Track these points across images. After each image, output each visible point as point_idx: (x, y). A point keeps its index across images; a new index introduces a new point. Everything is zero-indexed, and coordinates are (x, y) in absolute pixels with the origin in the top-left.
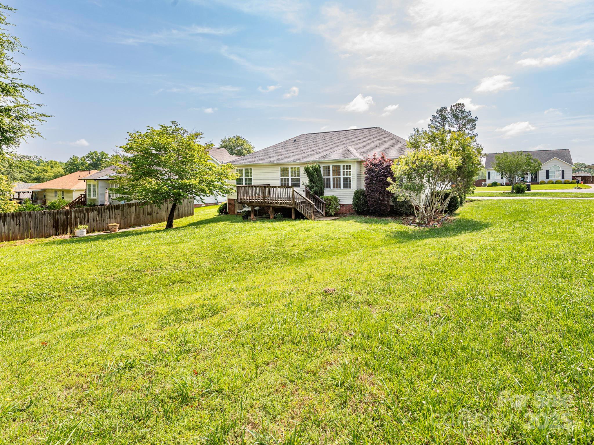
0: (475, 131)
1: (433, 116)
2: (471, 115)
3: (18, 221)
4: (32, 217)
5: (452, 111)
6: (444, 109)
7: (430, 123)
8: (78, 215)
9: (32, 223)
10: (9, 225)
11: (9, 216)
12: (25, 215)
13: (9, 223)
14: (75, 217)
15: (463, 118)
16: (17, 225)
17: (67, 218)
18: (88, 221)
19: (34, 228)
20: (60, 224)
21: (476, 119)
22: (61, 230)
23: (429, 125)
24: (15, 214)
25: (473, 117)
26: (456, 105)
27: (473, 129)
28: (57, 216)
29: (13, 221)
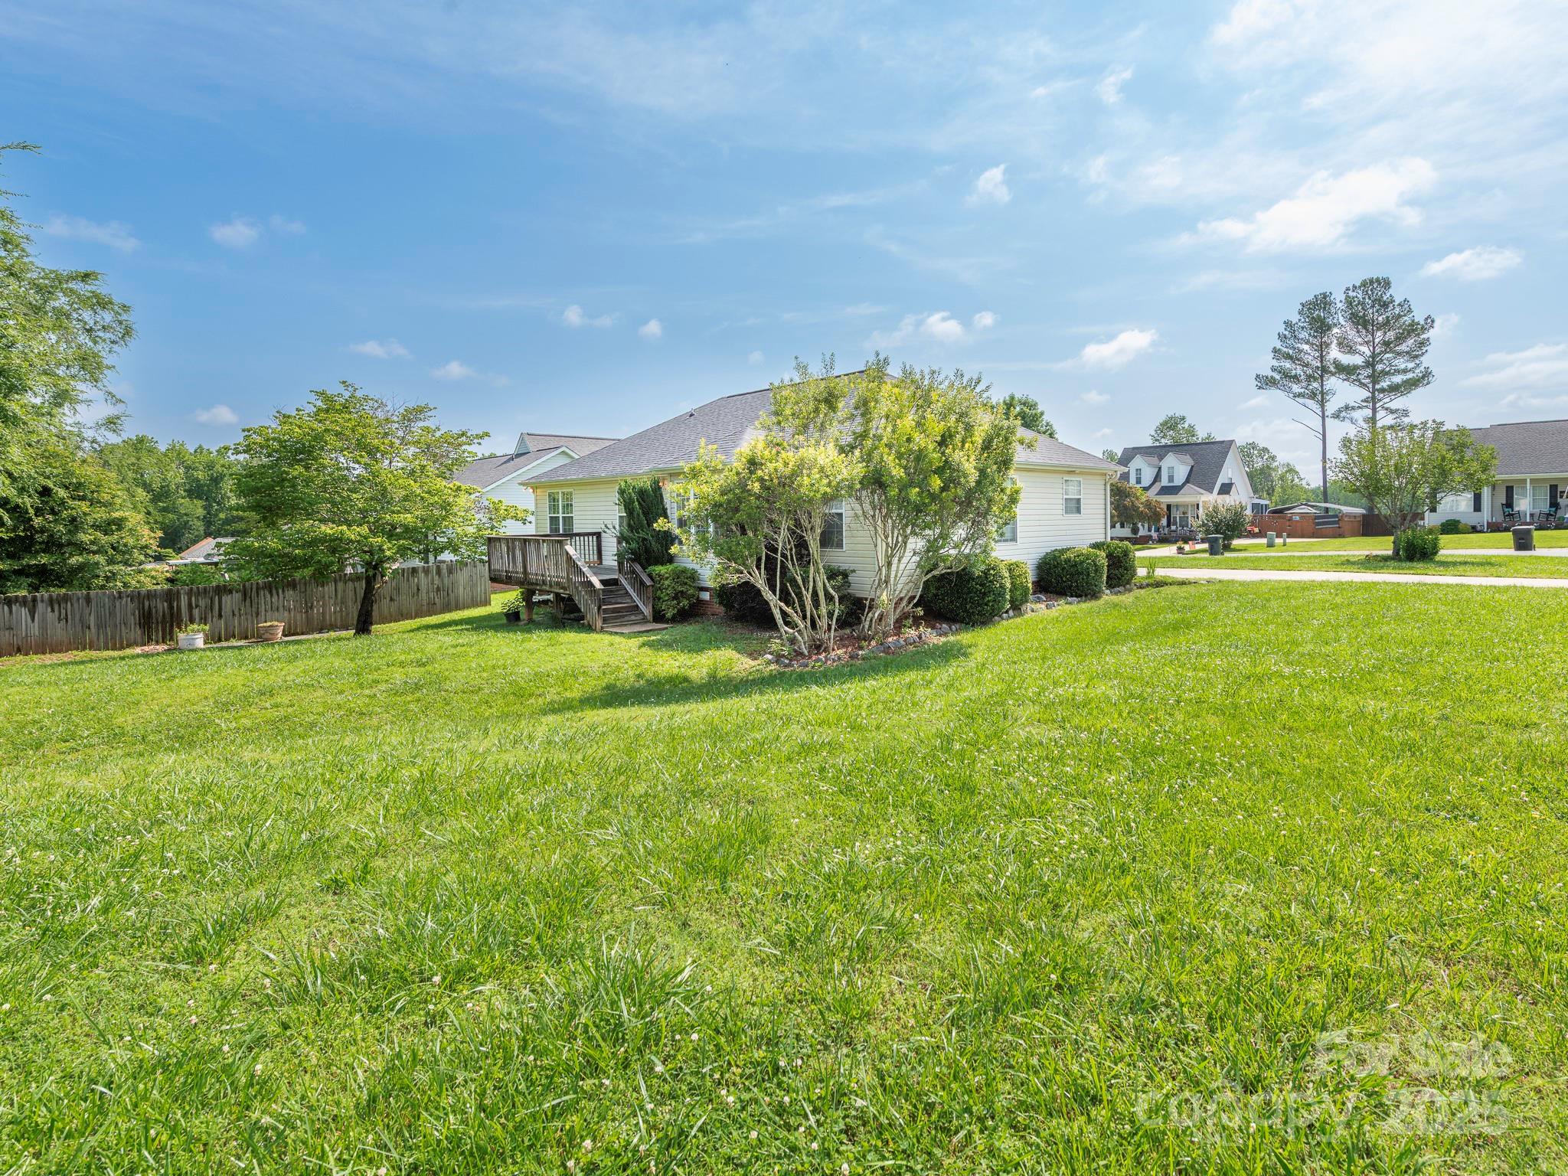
0: (1426, 361)
1: (1288, 324)
2: (1410, 311)
3: (63, 611)
4: (94, 603)
5: (1349, 302)
6: (1323, 301)
7: (1278, 345)
8: (197, 600)
9: (92, 618)
10: (44, 620)
11: (42, 601)
12: (78, 599)
13: (44, 615)
14: (190, 605)
15: (1387, 322)
16: (60, 620)
17: (171, 607)
18: (220, 616)
19: (99, 626)
20: (154, 620)
21: (1430, 322)
22: (157, 634)
23: (1275, 351)
24: (55, 597)
25: (1420, 318)
26: (1364, 284)
27: (1416, 357)
28: (147, 604)
29: (53, 610)
